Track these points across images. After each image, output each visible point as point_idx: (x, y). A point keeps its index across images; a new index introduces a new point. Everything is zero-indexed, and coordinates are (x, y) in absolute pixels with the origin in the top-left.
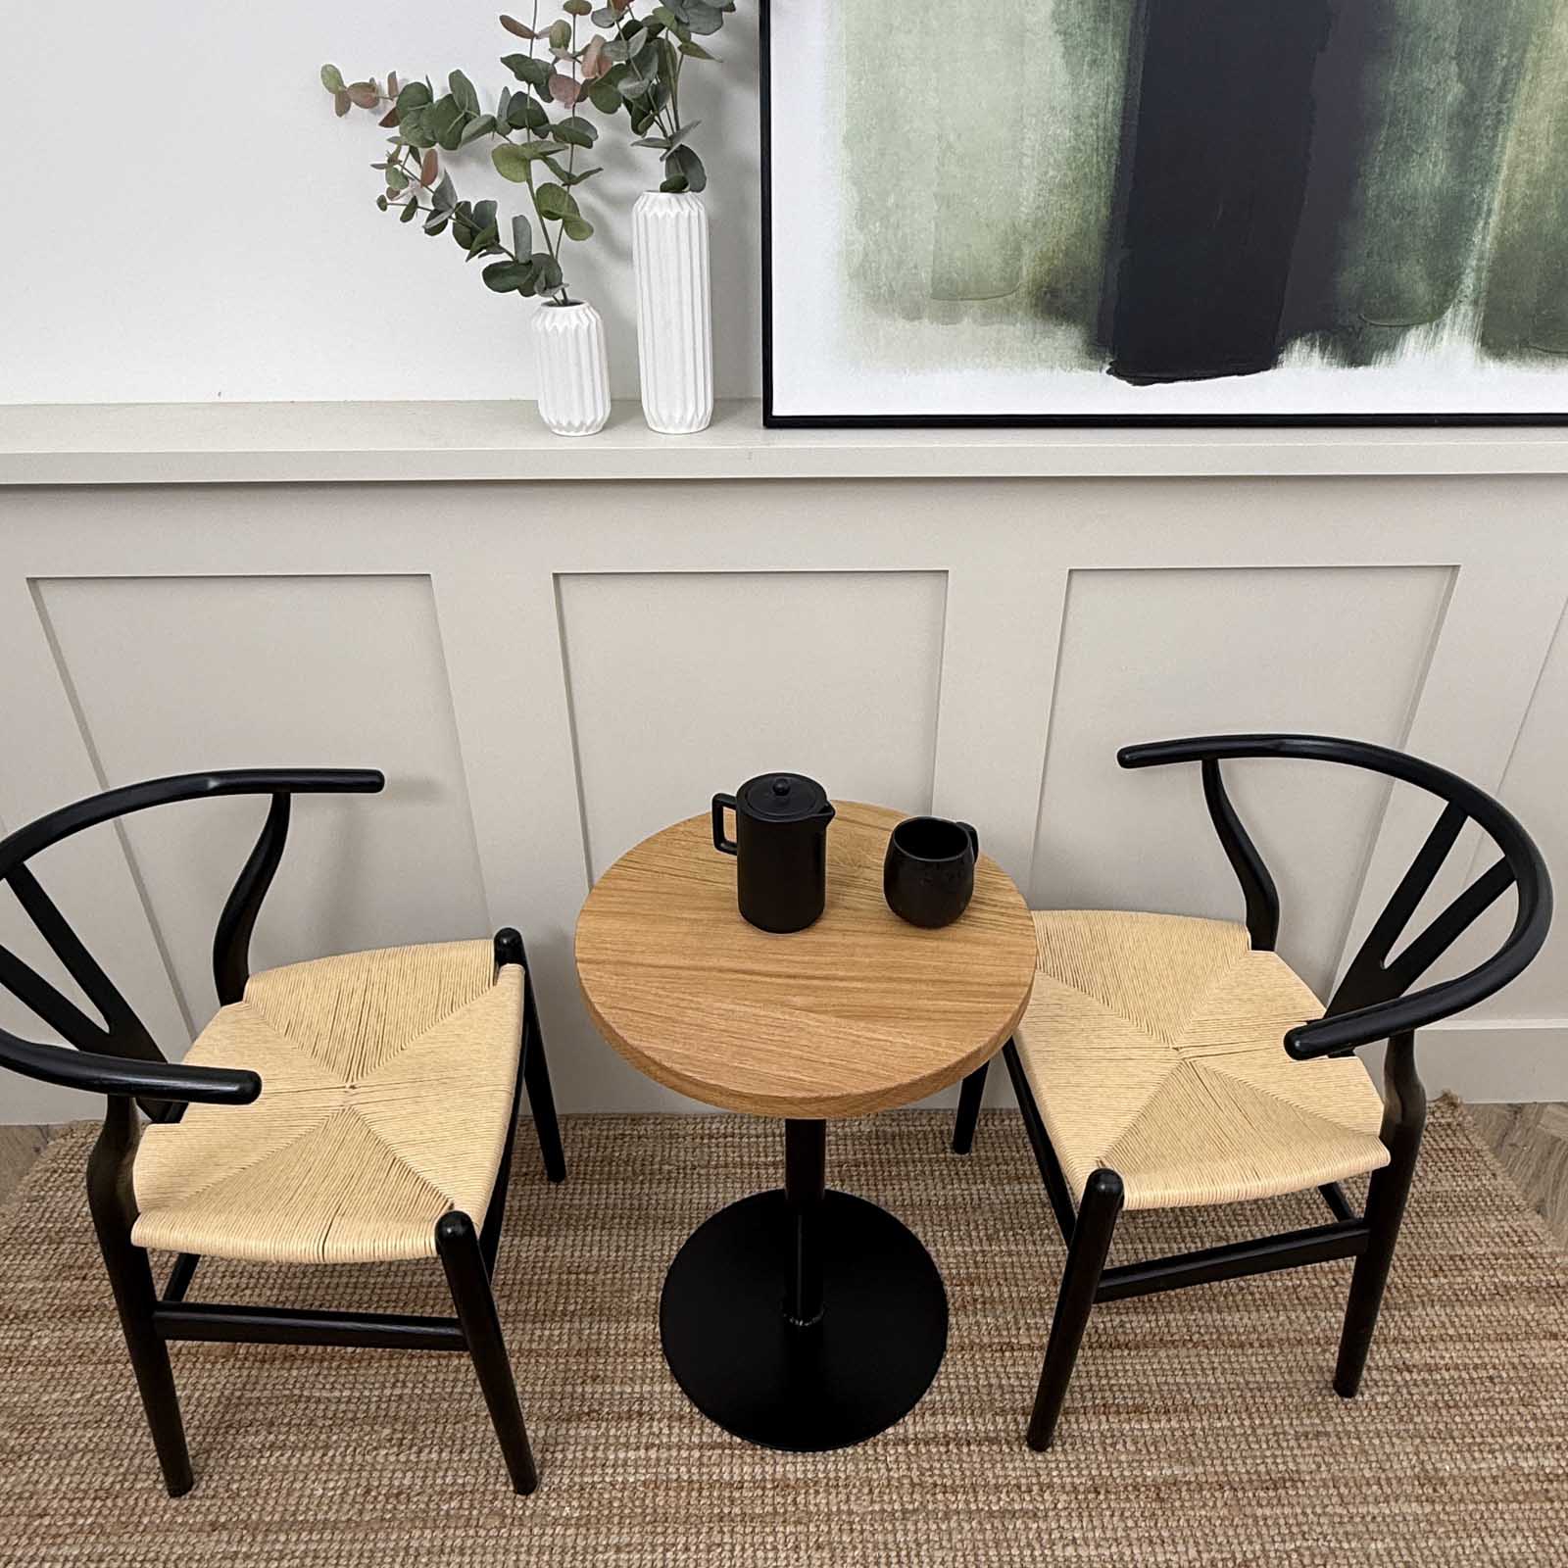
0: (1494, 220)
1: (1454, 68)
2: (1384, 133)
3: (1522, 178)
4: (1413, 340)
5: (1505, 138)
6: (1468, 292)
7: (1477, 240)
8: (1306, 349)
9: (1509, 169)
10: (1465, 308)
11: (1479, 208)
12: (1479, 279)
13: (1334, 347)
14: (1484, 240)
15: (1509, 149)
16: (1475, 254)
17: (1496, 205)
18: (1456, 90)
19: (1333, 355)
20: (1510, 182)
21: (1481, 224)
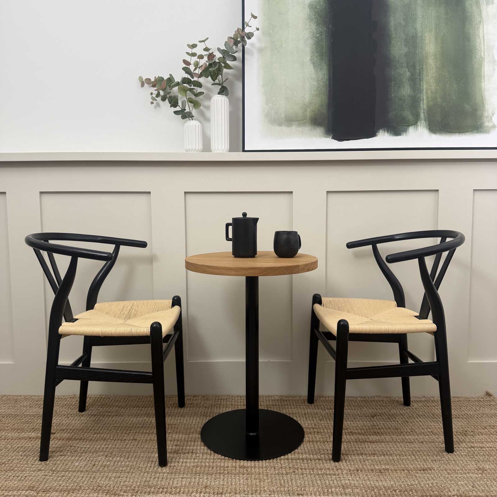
0: (425, 101)
1: (407, 69)
2: (393, 83)
3: (429, 92)
4: (411, 129)
5: (423, 83)
6: (423, 118)
7: (422, 106)
8: (383, 132)
9: (426, 90)
10: (423, 121)
11: (420, 99)
12: (424, 115)
13: (390, 131)
14: (424, 106)
15: (425, 86)
16: (422, 109)
17: (424, 98)
18: (408, 74)
19: (391, 133)
20: (427, 93)
21: (422, 102)
